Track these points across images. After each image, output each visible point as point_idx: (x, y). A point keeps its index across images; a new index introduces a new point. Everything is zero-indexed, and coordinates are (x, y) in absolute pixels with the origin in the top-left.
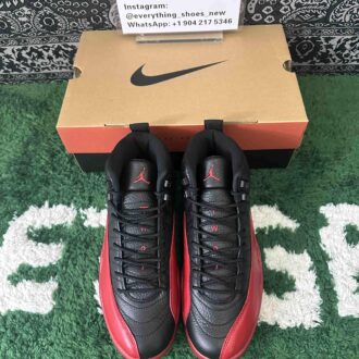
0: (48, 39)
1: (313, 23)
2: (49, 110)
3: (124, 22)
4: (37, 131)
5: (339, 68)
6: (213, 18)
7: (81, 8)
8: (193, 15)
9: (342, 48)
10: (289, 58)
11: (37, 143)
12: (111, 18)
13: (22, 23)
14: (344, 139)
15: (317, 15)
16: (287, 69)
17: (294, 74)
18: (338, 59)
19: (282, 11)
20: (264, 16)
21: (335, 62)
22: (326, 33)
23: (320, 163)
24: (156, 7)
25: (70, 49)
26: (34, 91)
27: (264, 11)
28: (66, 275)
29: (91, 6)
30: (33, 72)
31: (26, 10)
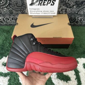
0: (10, 15)
1: (74, 14)
2: (10, 33)
3: (29, 12)
4: (6, 38)
5: (80, 25)
6: (51, 12)
7: (19, 9)
8: (46, 11)
9: (81, 20)
10: (69, 22)
11: (6, 41)
12: (26, 11)
13: (4, 12)
14: (82, 42)
15: (75, 12)
16: (69, 25)
18: (80, 23)
19: (67, 11)
20: (63, 12)
21: (79, 23)
22: (77, 16)
23: (76, 48)
24: (37, 9)
25: (16, 18)
26: (6, 28)
27: (63, 11)
28: (12, 75)
29: (22, 8)
30: (6, 23)
31: (6, 9)
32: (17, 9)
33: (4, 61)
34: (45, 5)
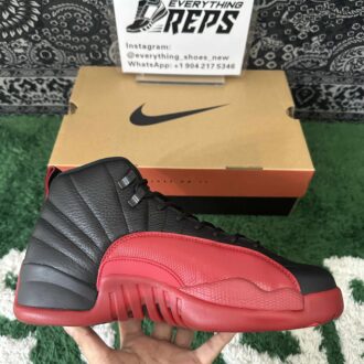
0: (43, 71)
1: (314, 70)
2: (37, 145)
3: (124, 60)
4: (23, 167)
5: (337, 115)
6: (216, 62)
7: (81, 43)
8: (196, 58)
9: (341, 96)
10: (292, 104)
11: (22, 180)
12: (111, 55)
13: (17, 55)
14: (346, 188)
15: (318, 63)
16: (290, 115)
17: (298, 121)
18: (337, 107)
19: (284, 57)
20: (266, 61)
21: (334, 109)
22: (326, 81)
23: (323, 213)
24: (158, 47)
25: (65, 83)
26: (23, 124)
27: (267, 56)
28: (47, 330)
29: (92, 42)
30: (24, 104)
31: (23, 42)
32: (72, 43)
33: (14, 269)
34: (192, 30)
